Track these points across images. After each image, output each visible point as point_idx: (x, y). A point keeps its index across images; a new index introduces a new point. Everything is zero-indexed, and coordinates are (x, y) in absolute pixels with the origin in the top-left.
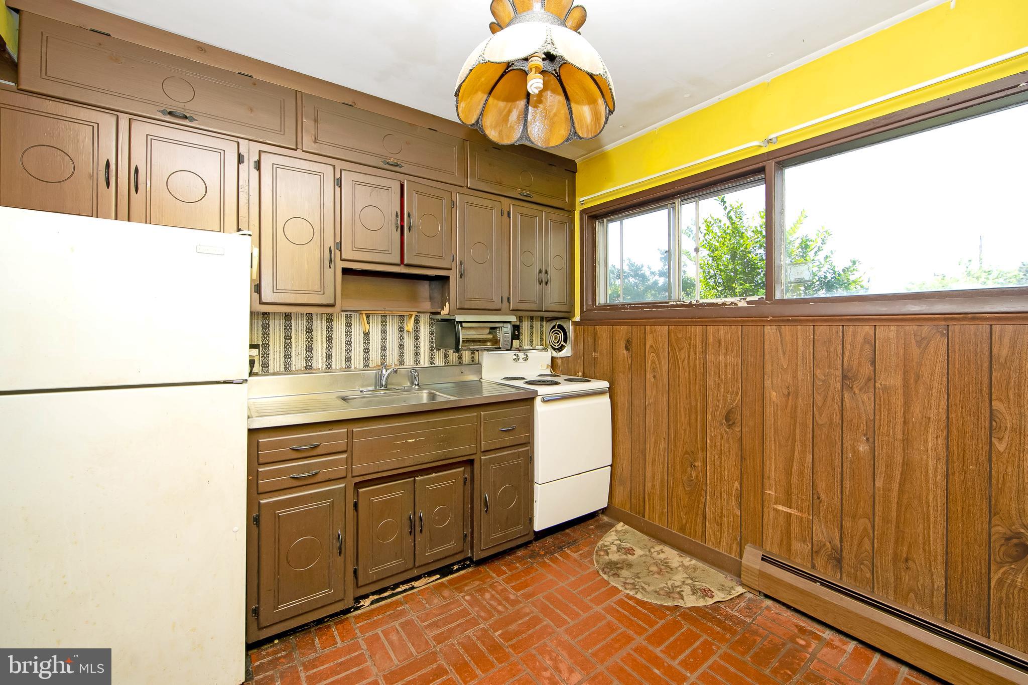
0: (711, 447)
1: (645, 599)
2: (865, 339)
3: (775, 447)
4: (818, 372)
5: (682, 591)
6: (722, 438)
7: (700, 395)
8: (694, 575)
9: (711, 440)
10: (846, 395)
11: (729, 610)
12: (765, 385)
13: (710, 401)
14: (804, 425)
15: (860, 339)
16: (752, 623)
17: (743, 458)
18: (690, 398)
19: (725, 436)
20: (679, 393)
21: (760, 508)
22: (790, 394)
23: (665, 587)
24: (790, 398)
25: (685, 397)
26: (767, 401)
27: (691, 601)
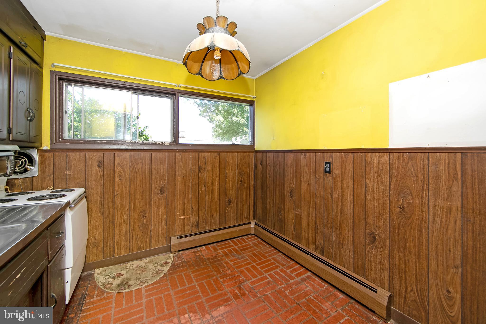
0: (153, 205)
1: (153, 282)
2: (204, 156)
3: (179, 196)
4: (192, 168)
5: (159, 269)
6: (158, 199)
7: (148, 184)
8: (154, 262)
9: (153, 203)
10: (199, 174)
11: (176, 262)
12: (176, 175)
13: (153, 185)
14: (188, 186)
15: (203, 157)
16: (185, 260)
17: (167, 205)
18: (143, 186)
19: (160, 198)
20: (136, 185)
21: (174, 221)
22: (184, 177)
23: (152, 273)
24: (184, 178)
25: (140, 186)
26: (177, 180)
27: (166, 269)
